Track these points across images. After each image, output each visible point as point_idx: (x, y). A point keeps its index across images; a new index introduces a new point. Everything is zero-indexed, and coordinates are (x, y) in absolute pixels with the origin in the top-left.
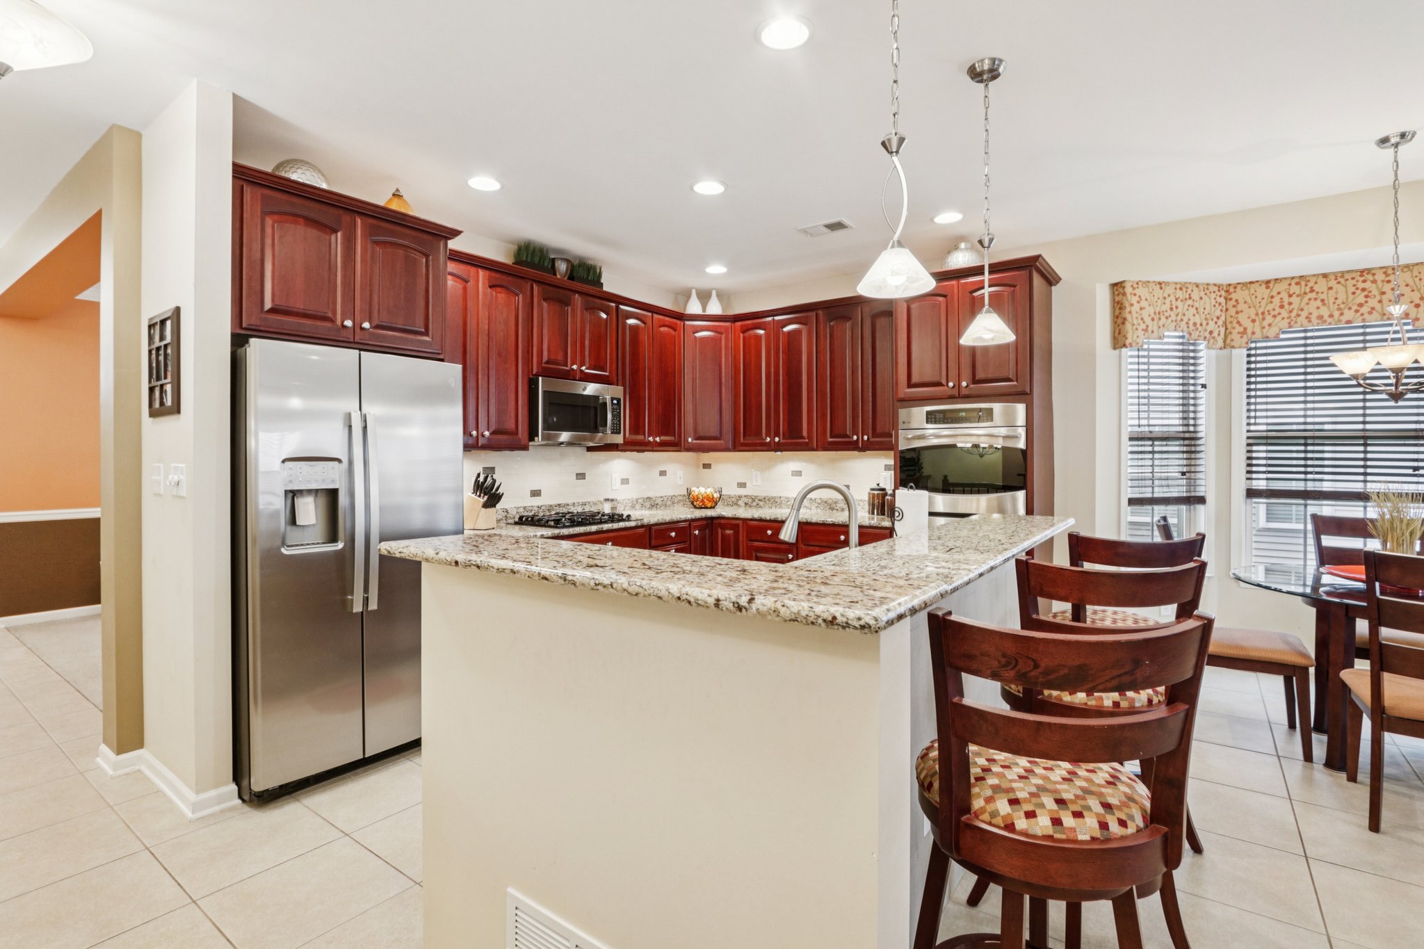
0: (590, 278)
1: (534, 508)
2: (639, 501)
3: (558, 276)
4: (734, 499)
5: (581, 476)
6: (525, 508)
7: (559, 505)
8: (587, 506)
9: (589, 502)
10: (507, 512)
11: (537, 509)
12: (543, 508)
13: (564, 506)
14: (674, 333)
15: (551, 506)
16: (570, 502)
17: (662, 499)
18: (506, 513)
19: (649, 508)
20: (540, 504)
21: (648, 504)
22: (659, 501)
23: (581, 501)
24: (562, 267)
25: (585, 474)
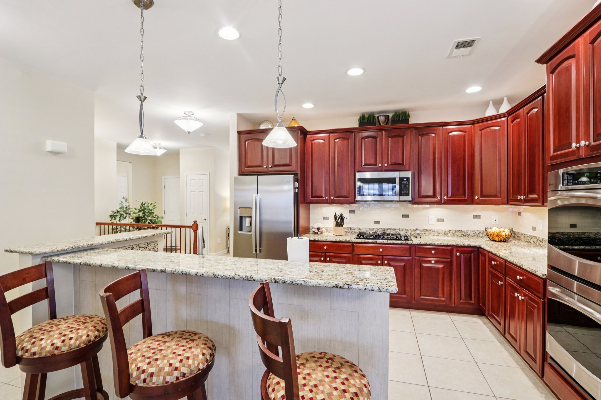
0: (400, 119)
1: (375, 229)
2: (451, 232)
3: (382, 124)
4: (529, 238)
5: (406, 216)
6: (369, 229)
7: (390, 229)
8: (409, 231)
9: (411, 229)
10: (360, 229)
11: (376, 230)
12: (381, 229)
13: (393, 230)
14: (464, 134)
15: (385, 229)
16: (397, 228)
17: (474, 232)
19: (461, 236)
21: (460, 234)
22: (472, 233)
23: (404, 228)
24: (382, 119)
25: (408, 215)
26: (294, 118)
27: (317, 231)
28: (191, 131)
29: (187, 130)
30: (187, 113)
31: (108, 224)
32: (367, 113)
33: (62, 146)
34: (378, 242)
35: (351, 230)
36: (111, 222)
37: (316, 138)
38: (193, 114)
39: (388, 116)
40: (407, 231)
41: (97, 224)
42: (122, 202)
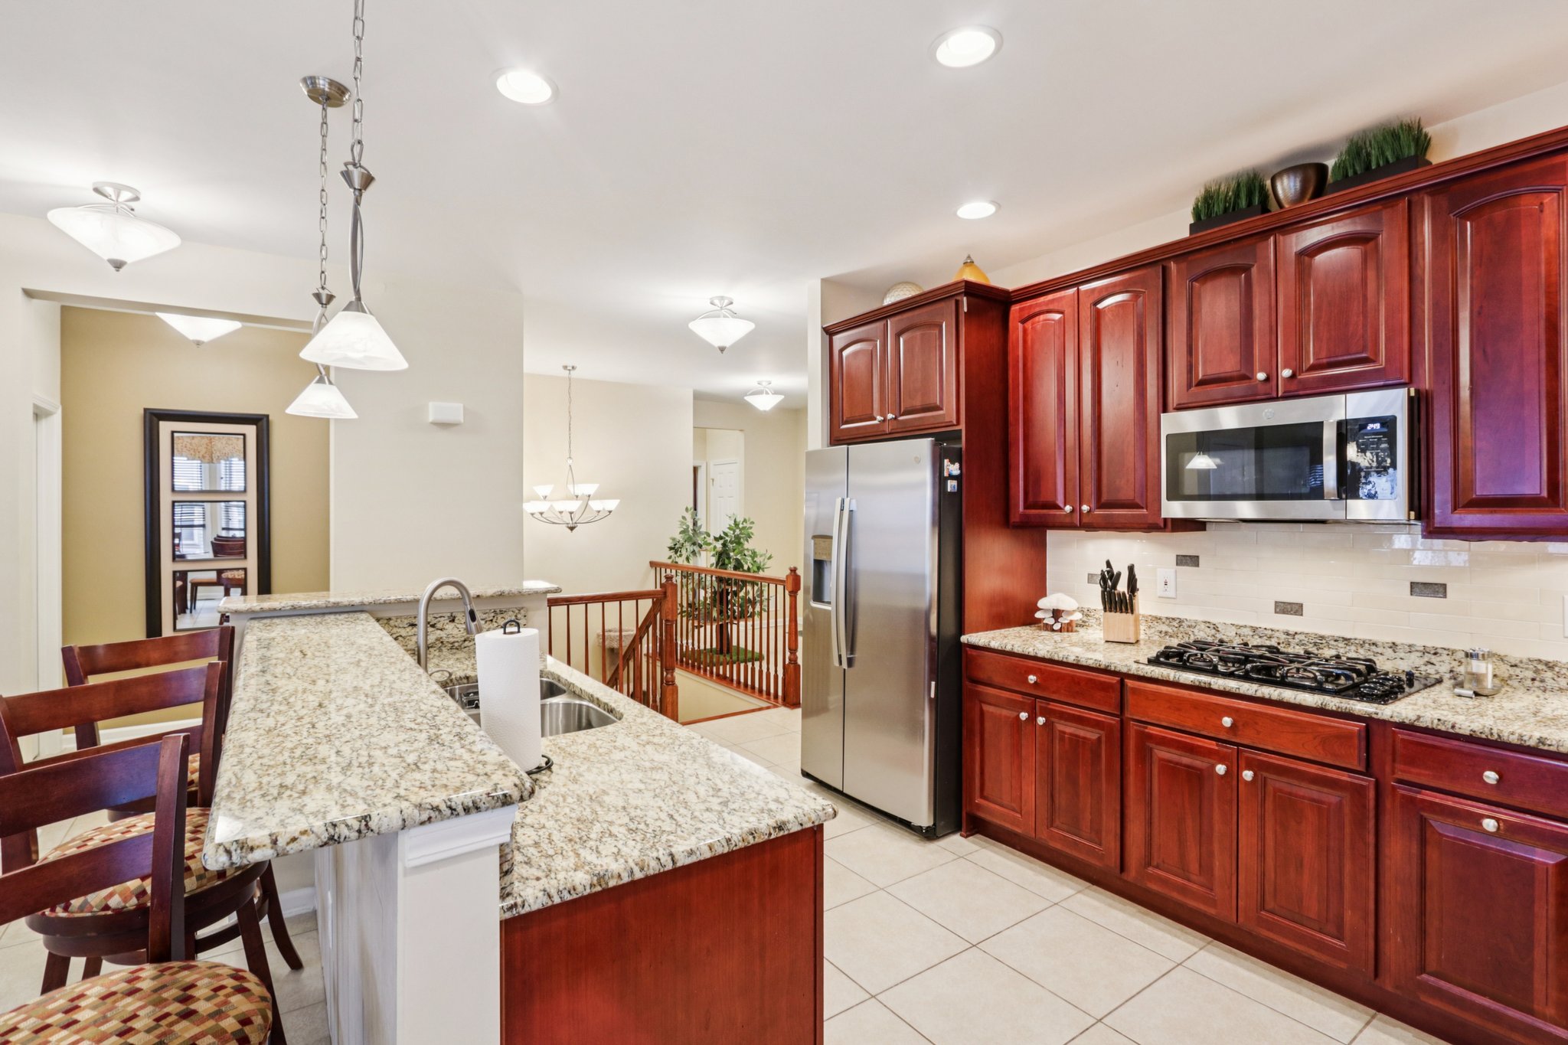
1: (1277, 634)
5: (1429, 590)
6: (1254, 629)
7: (1345, 639)
9: (1453, 652)
10: (1216, 628)
12: (1302, 637)
13: (1362, 646)
15: (1322, 637)
18: (1213, 632)
20: (1292, 629)
23: (1420, 643)
25: (1444, 586)
26: (969, 257)
27: (1051, 621)
28: (727, 344)
29: (717, 344)
30: (716, 302)
31: (666, 566)
32: (1227, 179)
33: (453, 410)
34: (1214, 687)
35: (1181, 629)
36: (669, 562)
37: (1037, 310)
38: (731, 303)
39: (1322, 169)
40: (1434, 659)
41: (653, 564)
42: (684, 518)
